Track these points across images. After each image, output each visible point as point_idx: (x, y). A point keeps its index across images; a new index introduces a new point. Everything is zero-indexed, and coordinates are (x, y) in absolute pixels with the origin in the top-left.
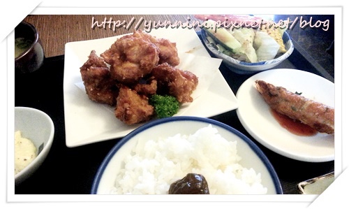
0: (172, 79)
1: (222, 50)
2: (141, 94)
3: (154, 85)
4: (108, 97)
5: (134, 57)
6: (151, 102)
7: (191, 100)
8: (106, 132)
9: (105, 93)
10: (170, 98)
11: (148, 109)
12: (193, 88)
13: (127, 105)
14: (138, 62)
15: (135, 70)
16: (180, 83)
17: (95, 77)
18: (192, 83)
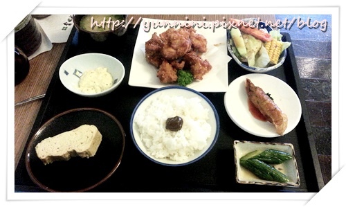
0: (194, 64)
1: (235, 52)
2: (174, 67)
3: (182, 65)
4: (156, 63)
5: (175, 46)
6: (178, 74)
7: (201, 79)
8: (149, 83)
9: (155, 61)
10: (189, 75)
11: (174, 77)
12: (205, 72)
13: (163, 72)
14: (177, 50)
15: (173, 54)
16: (197, 67)
17: (152, 50)
18: (205, 69)
